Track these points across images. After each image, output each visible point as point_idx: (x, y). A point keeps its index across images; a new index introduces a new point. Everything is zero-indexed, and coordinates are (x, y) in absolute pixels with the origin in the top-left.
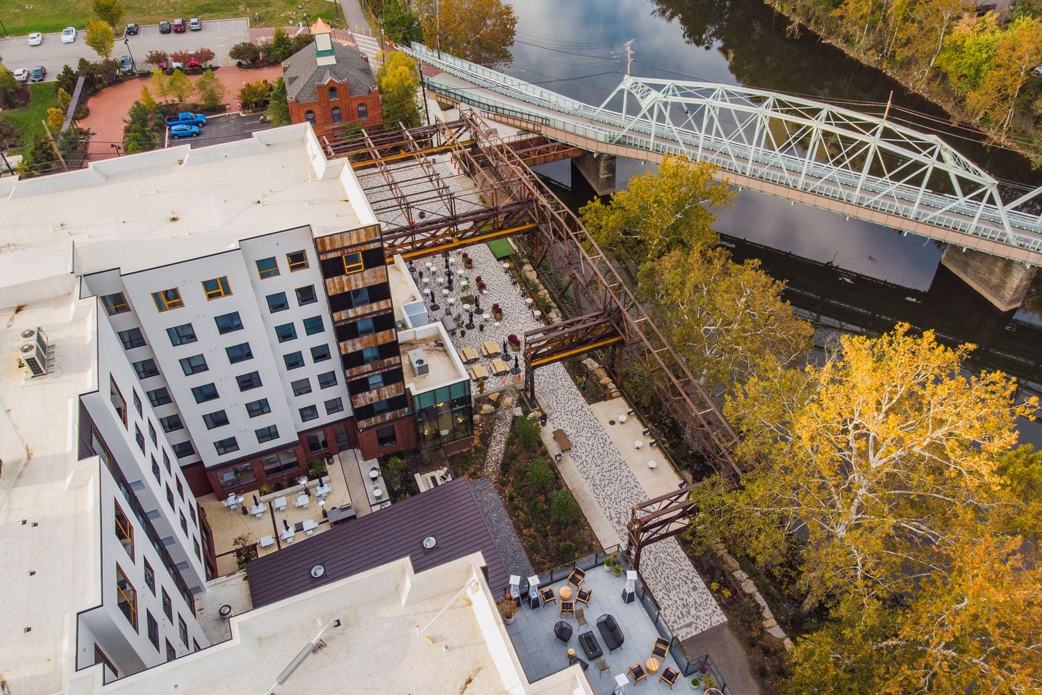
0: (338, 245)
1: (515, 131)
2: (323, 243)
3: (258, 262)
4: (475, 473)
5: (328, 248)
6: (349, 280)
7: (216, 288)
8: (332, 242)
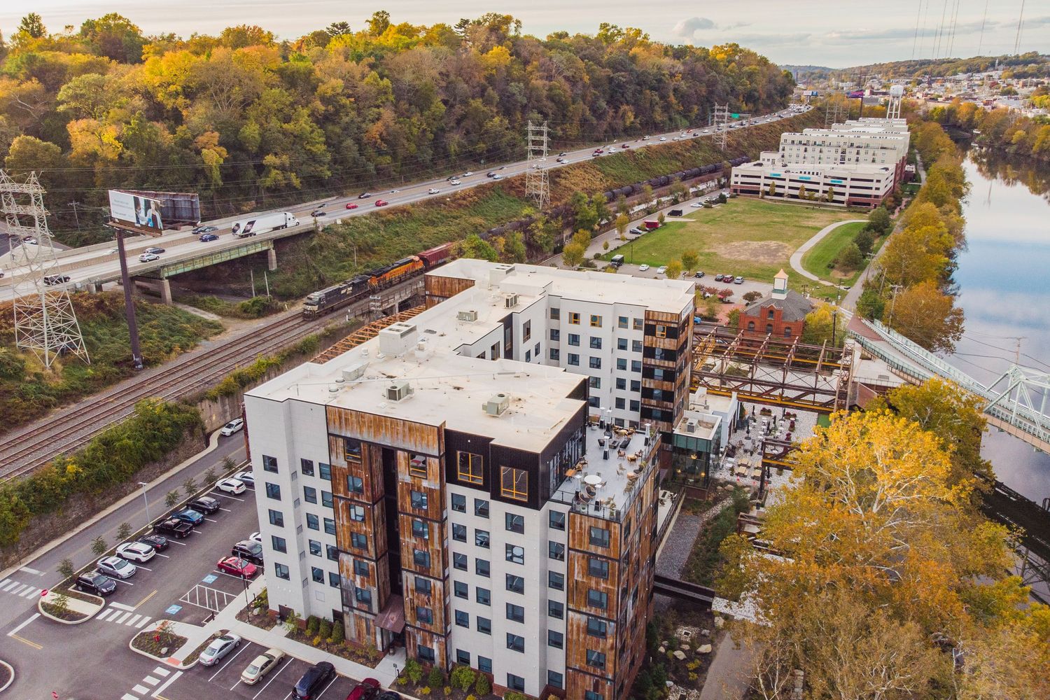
0: (655, 318)
1: (903, 381)
2: (649, 314)
3: (620, 318)
4: (696, 512)
5: (651, 318)
6: (656, 341)
7: (595, 321)
8: (653, 316)
